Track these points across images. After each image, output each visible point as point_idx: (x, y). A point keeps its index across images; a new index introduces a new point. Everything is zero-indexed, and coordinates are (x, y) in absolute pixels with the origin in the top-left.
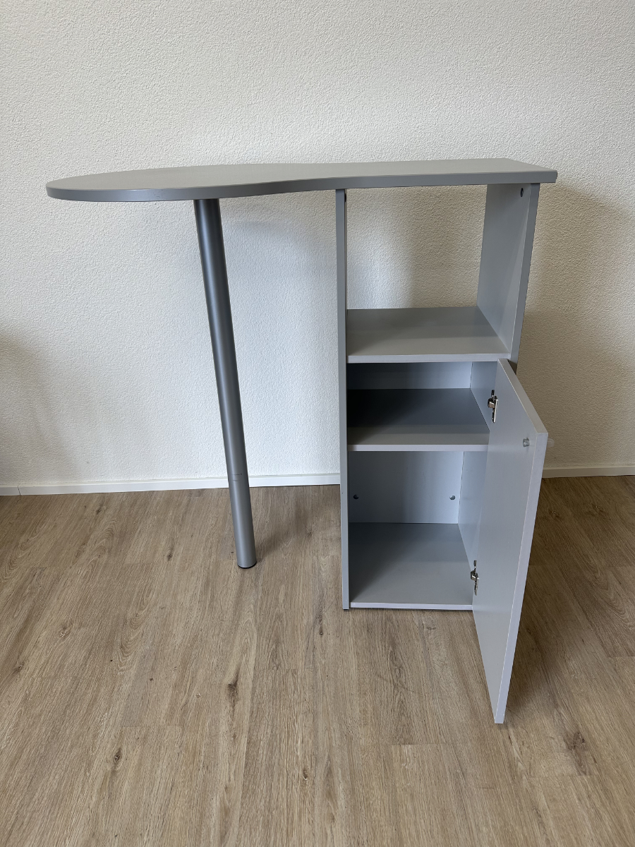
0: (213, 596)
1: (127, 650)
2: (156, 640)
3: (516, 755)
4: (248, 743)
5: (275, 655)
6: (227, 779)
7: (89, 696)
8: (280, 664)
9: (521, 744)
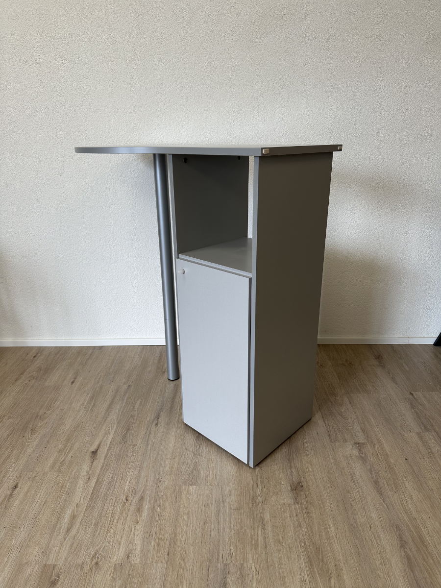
0: (94, 404)
1: (35, 431)
2: (54, 427)
3: (259, 492)
4: (96, 482)
5: (125, 436)
6: (79, 500)
7: (6, 455)
8: (127, 442)
9: (263, 487)
